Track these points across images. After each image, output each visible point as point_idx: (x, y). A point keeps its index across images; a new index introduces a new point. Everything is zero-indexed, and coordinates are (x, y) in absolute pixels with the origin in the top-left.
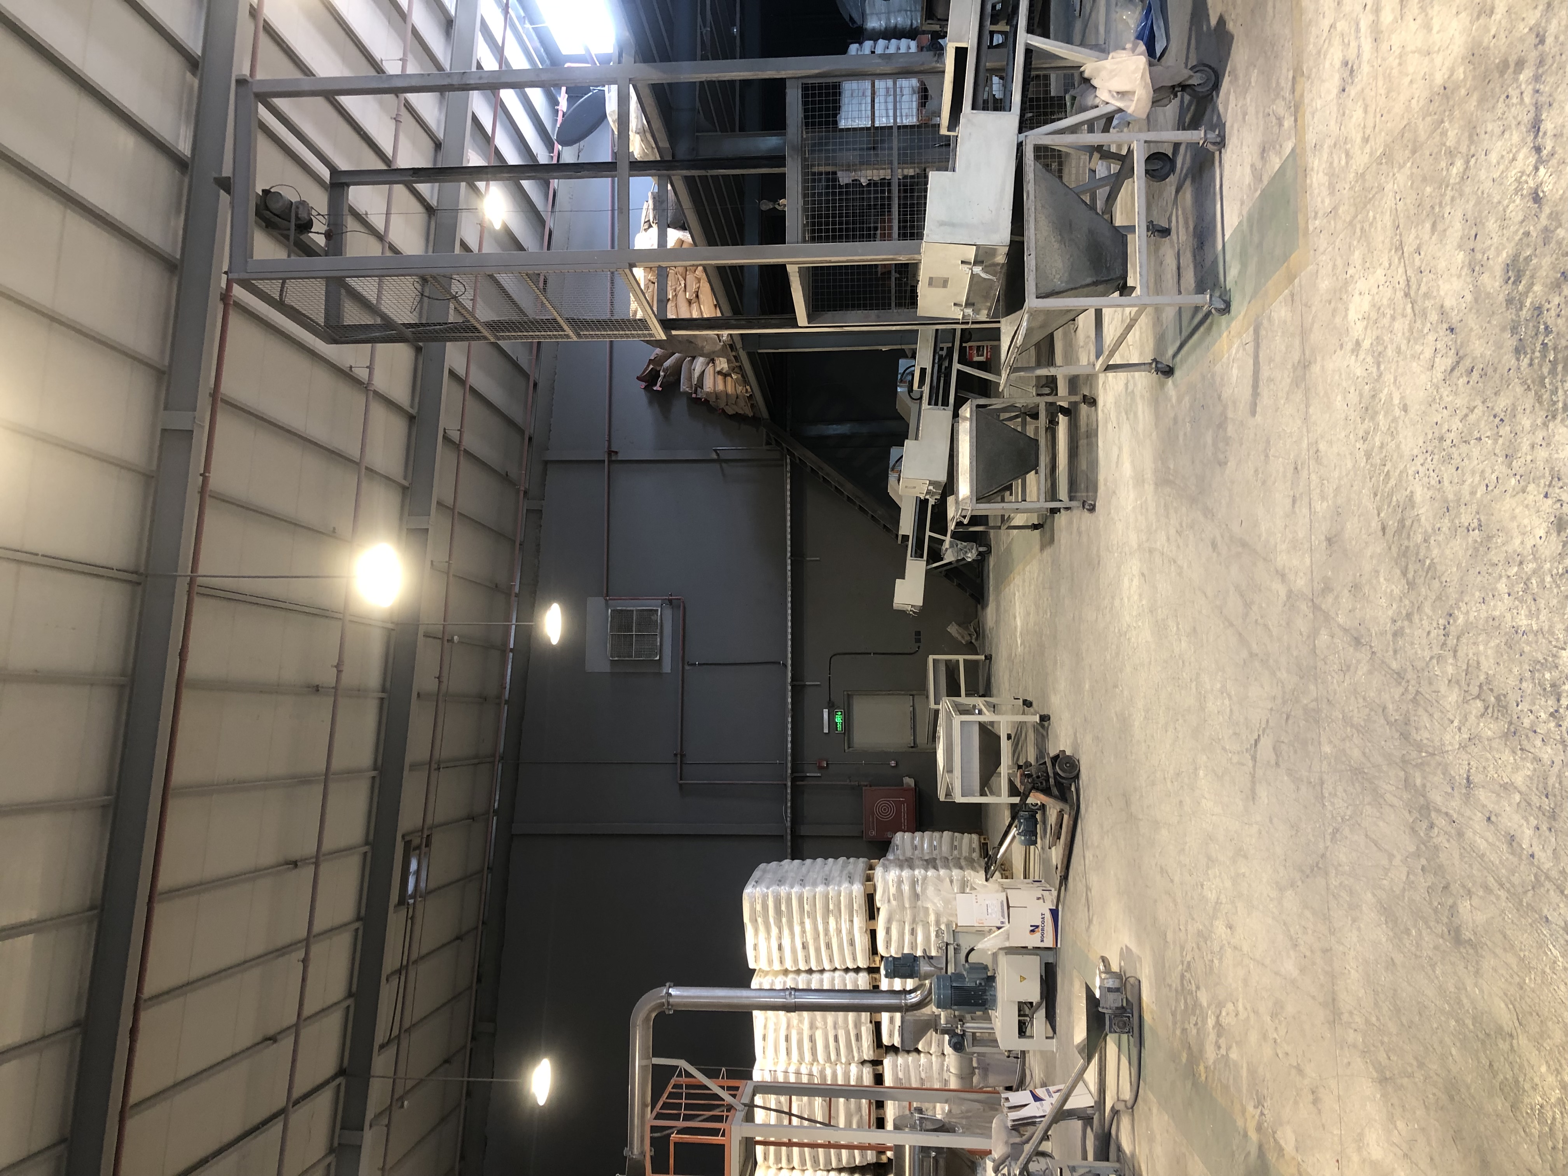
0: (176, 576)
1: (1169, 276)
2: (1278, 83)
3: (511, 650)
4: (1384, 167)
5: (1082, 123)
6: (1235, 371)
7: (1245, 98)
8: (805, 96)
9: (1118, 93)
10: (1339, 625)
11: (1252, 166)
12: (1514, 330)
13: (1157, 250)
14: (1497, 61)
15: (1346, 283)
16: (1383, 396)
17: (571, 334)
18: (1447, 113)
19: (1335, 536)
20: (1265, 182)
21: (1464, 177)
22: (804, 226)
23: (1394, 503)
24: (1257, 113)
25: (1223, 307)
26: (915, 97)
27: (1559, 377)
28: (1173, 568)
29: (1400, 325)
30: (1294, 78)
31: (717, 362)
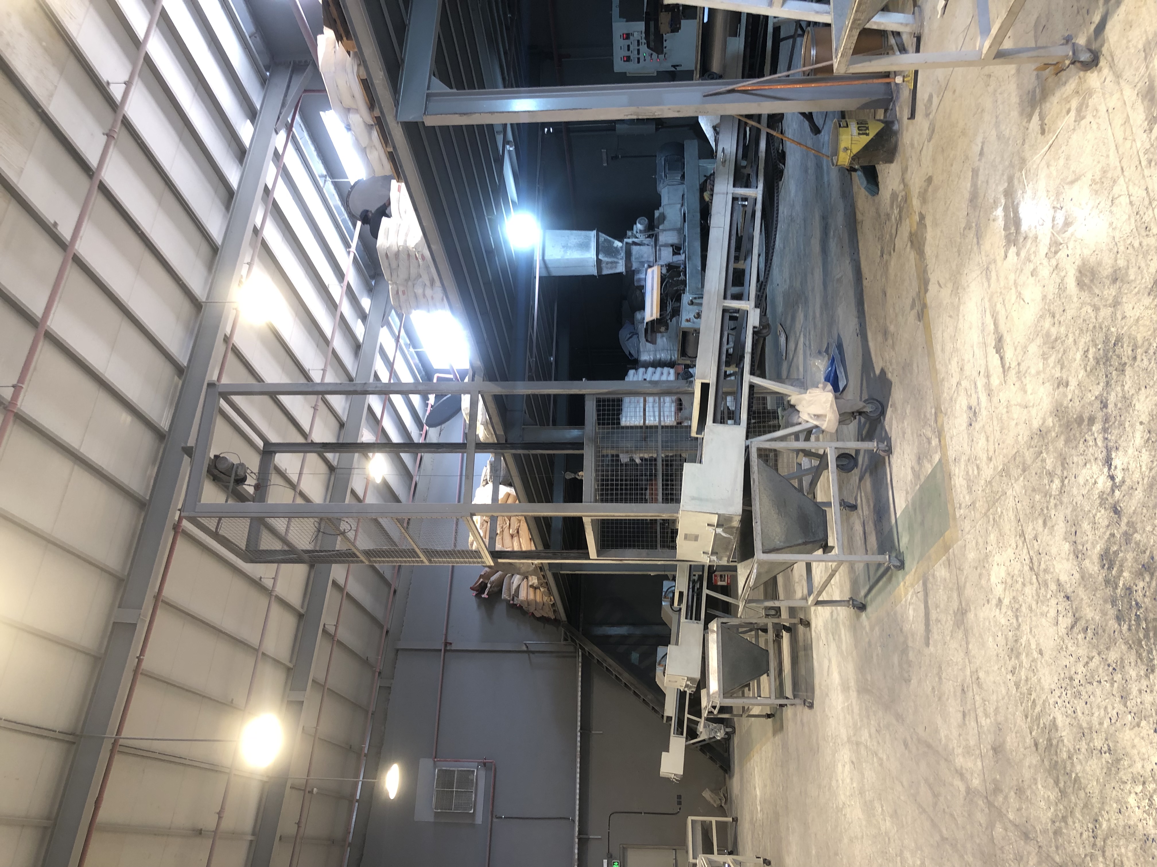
0: (104, 738)
1: (858, 538)
2: (925, 416)
3: (357, 801)
4: (1004, 478)
5: (790, 435)
6: (911, 612)
7: (903, 423)
8: (598, 406)
9: (815, 415)
10: (1010, 821)
11: (912, 468)
12: (1114, 603)
13: (848, 519)
14: (1075, 416)
15: (987, 556)
16: (1023, 641)
17: (425, 560)
18: (1044, 447)
19: (999, 746)
20: (923, 480)
21: (1062, 491)
22: (596, 490)
23: (1042, 725)
24: (912, 434)
25: (899, 564)
26: (673, 405)
27: (1152, 641)
28: (875, 760)
29: (1029, 590)
30: (935, 413)
31: (530, 578)
